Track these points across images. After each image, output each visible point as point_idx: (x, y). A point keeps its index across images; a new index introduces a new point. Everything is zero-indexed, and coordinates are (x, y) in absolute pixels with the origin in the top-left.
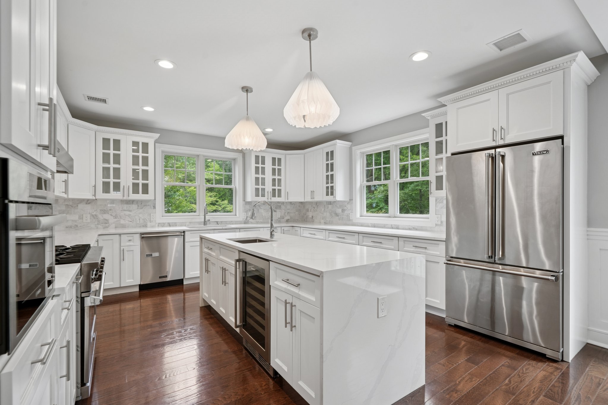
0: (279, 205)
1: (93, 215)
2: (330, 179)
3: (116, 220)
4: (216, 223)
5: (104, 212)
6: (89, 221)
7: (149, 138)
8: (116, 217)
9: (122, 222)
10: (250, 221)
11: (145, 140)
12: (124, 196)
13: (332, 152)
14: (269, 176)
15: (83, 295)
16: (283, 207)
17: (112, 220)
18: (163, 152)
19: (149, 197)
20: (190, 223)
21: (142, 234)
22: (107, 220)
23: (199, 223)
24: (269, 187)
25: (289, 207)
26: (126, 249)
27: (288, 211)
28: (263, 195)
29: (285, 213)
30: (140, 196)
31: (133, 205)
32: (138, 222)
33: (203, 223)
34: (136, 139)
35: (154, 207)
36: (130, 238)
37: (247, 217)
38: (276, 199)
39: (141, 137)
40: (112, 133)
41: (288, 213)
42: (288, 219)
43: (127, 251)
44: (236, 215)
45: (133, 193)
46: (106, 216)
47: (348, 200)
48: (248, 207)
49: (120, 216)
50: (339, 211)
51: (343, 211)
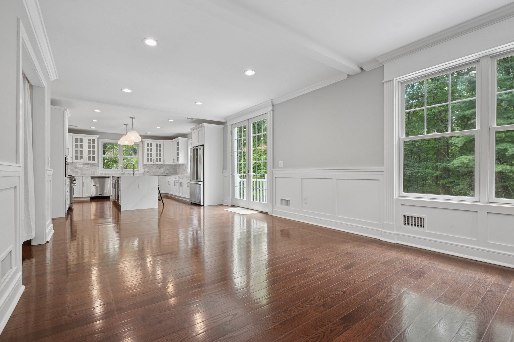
0: (162, 166)
1: (71, 169)
2: (178, 154)
3: (81, 171)
4: (128, 174)
5: (76, 168)
6: (70, 171)
7: (95, 137)
8: (81, 170)
9: (84, 172)
10: (146, 173)
11: (93, 138)
12: (84, 161)
13: (179, 142)
14: (154, 152)
15: (71, 183)
16: (164, 167)
17: (79, 171)
18: (102, 142)
19: (96, 161)
20: (115, 173)
21: (91, 176)
22: (77, 171)
23: (120, 174)
24: (154, 157)
25: (168, 167)
26: (85, 182)
27: (168, 169)
28: (151, 161)
29: (166, 170)
30: (91, 161)
31: (89, 165)
32: (91, 172)
33: (121, 174)
34: (89, 138)
35: (98, 166)
36: (86, 178)
37: (144, 171)
38: (159, 163)
39: (91, 137)
40: (79, 136)
41: (168, 170)
42: (168, 173)
43: (86, 183)
44: (139, 170)
45: (88, 160)
46: (77, 170)
47: (186, 163)
48: (145, 167)
49: (83, 170)
50: (185, 168)
51: (186, 168)
